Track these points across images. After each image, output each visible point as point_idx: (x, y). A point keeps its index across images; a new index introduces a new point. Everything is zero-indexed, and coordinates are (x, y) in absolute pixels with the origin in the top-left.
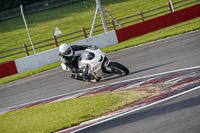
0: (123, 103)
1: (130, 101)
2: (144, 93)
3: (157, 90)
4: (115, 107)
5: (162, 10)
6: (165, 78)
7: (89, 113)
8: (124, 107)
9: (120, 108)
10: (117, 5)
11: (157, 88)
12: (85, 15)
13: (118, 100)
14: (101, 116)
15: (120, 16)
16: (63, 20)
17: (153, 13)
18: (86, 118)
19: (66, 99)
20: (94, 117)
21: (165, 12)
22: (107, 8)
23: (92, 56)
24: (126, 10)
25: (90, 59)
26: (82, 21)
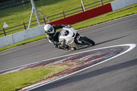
0: (52, 74)
1: (56, 72)
2: (66, 67)
3: (75, 65)
4: (46, 76)
5: (77, 10)
6: (80, 56)
7: (28, 82)
8: (52, 76)
9: (49, 77)
10: (46, 7)
11: (75, 63)
12: (25, 14)
13: (48, 71)
14: (36, 83)
15: (48, 14)
16: (9, 17)
17: (71, 12)
18: (26, 84)
19: (11, 72)
20: (32, 84)
21: (79, 11)
22: (40, 9)
23: (67, 33)
24: (53, 10)
25: (66, 35)
26: (23, 18)
